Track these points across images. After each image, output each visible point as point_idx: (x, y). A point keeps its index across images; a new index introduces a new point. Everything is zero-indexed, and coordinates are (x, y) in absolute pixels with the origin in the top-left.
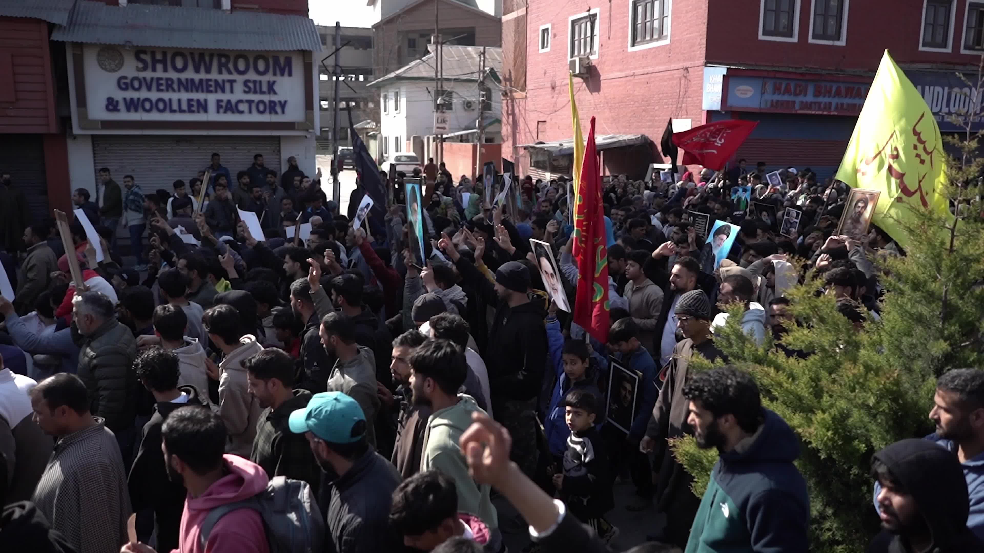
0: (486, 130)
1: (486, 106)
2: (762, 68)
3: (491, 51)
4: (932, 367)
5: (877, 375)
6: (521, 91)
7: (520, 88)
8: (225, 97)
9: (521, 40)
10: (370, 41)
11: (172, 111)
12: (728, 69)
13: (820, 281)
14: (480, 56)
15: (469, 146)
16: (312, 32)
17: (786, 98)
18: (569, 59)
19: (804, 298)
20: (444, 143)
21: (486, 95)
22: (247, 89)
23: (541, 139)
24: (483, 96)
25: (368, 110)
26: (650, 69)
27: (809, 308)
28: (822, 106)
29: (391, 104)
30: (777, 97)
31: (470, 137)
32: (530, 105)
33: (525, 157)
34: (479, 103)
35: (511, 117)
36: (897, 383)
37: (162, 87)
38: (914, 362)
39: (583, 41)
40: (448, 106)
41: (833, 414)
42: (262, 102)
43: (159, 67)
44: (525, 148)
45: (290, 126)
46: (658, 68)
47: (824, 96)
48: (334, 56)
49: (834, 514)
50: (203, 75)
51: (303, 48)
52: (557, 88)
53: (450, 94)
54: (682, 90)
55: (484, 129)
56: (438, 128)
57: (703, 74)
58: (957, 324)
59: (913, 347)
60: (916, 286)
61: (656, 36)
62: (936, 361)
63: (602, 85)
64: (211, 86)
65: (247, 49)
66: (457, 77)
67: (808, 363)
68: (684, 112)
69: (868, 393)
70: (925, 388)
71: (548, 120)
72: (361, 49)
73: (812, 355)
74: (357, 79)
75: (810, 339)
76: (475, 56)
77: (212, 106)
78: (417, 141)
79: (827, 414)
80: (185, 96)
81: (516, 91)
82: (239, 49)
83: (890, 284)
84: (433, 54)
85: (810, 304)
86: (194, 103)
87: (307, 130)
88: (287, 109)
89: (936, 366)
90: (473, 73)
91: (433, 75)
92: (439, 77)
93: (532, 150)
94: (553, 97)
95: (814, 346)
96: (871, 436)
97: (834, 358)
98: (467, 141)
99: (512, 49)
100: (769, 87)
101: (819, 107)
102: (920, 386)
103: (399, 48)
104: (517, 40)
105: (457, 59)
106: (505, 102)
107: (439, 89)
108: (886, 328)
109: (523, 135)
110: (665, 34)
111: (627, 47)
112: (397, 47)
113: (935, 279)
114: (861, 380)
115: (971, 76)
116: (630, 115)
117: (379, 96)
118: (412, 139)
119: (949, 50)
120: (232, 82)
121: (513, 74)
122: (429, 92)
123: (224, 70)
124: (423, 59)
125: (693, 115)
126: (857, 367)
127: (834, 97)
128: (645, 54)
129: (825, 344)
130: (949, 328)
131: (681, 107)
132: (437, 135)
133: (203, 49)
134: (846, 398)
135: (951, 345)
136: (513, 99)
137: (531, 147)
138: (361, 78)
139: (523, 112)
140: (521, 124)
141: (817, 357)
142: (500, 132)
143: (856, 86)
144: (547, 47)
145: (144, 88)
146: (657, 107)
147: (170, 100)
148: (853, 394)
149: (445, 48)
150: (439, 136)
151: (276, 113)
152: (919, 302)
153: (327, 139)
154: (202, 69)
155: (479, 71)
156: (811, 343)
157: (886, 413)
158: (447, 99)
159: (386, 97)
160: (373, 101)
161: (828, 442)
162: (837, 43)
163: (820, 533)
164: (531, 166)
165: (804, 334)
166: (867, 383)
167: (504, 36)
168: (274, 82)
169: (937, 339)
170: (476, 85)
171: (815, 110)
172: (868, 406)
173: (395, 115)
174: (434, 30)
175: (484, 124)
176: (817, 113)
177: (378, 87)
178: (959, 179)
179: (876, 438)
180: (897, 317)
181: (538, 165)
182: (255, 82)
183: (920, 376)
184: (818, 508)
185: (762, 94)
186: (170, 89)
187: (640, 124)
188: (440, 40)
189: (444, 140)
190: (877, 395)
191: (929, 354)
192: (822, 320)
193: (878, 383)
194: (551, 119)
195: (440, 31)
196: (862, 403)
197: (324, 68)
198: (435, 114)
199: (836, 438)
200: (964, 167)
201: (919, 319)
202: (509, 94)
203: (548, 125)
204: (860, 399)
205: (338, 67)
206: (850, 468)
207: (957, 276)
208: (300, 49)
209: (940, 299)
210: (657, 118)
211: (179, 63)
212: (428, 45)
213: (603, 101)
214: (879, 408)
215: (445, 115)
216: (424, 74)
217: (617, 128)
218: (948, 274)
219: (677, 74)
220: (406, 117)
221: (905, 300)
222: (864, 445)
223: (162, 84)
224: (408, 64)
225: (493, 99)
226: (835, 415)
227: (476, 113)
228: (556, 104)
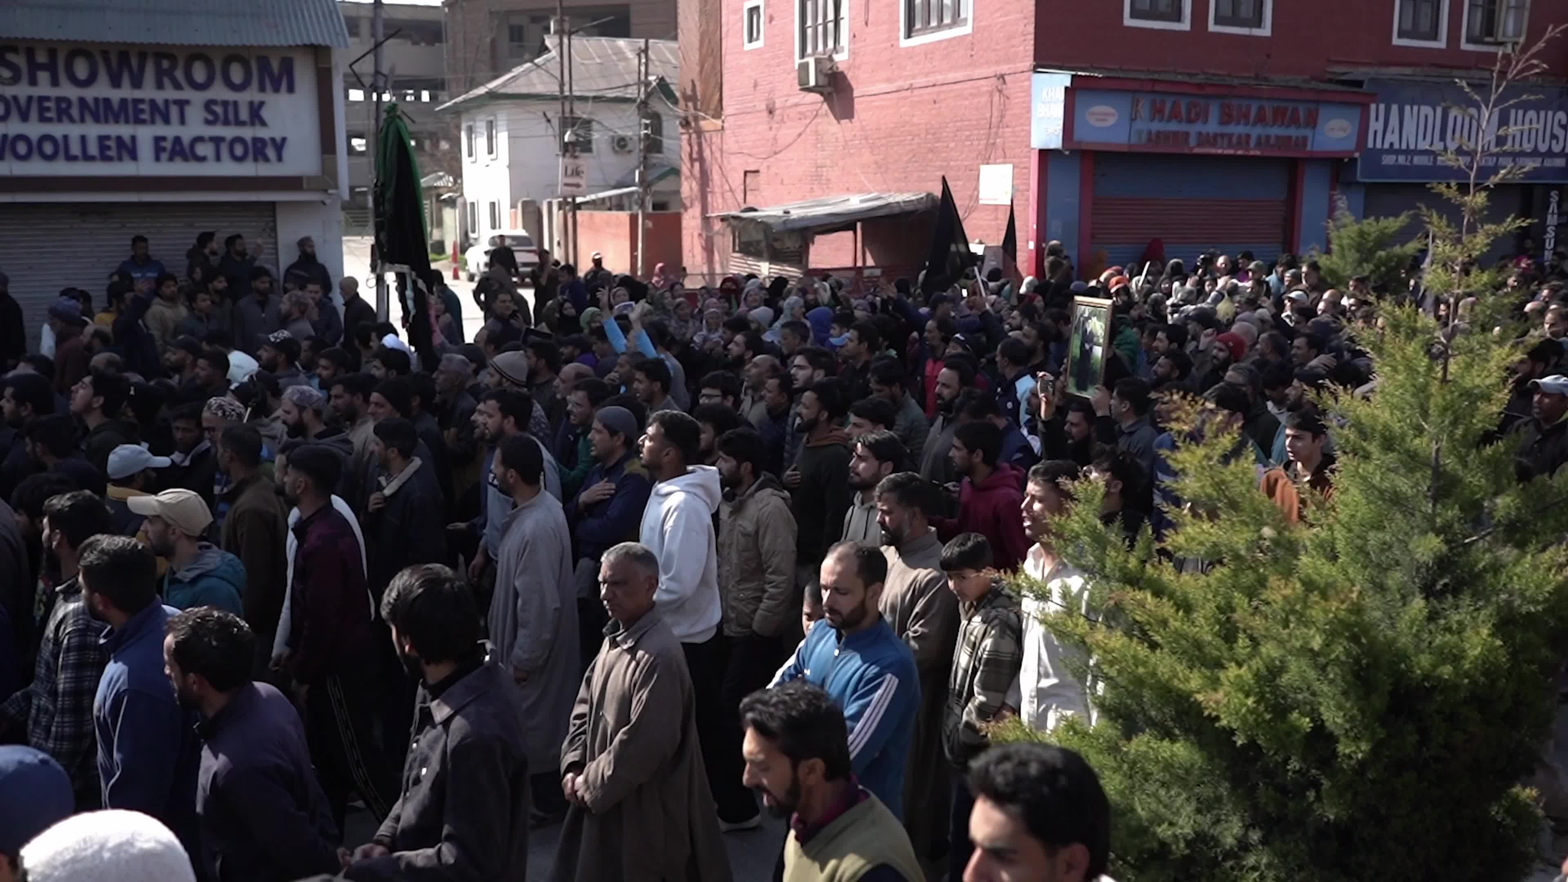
0: (654, 188)
1: (653, 145)
2: (1130, 75)
3: (660, 47)
4: (1417, 580)
5: (1324, 596)
6: (713, 117)
7: (711, 112)
8: (170, 131)
9: (712, 28)
10: (440, 28)
11: (70, 158)
12: (1073, 76)
13: (1229, 437)
14: (639, 55)
15: (624, 216)
16: (331, 12)
17: (1173, 126)
18: (797, 61)
19: (1203, 468)
20: (578, 213)
21: (652, 124)
22: (210, 118)
23: (750, 204)
24: (646, 127)
25: (439, 155)
26: (939, 78)
27: (1211, 485)
28: (1234, 140)
29: (481, 143)
30: (1157, 126)
31: (626, 202)
32: (730, 143)
33: (723, 235)
34: (640, 140)
35: (697, 165)
36: (1357, 609)
37: (48, 115)
38: (1389, 573)
39: (820, 28)
40: (584, 146)
41: (1254, 667)
42: (239, 140)
43: (43, 77)
44: (723, 219)
45: (293, 183)
46: (952, 76)
47: (1238, 123)
48: (370, 58)
49: (1264, 841)
50: (127, 92)
51: (314, 41)
52: (777, 112)
53: (587, 124)
54: (996, 113)
55: (649, 185)
56: (566, 185)
57: (1030, 87)
58: (1457, 506)
59: (1386, 547)
60: (1389, 443)
61: (947, 20)
62: (1423, 570)
63: (856, 106)
64: (142, 111)
65: (209, 43)
66: (600, 94)
67: (1212, 580)
68: (1000, 151)
69: (1310, 629)
70: (1407, 617)
71: (763, 170)
72: (423, 44)
73: (1218, 566)
74: (418, 98)
75: (1214, 539)
76: (631, 55)
77: (145, 149)
78: (531, 208)
79: (1245, 668)
80: (93, 130)
81: (704, 119)
82: (193, 43)
83: (1347, 440)
84: (554, 53)
85: (1212, 478)
86: (112, 143)
87: (326, 191)
88: (286, 153)
89: (1424, 578)
90: (627, 86)
91: (555, 89)
92: (567, 93)
93: (734, 222)
94: (771, 128)
95: (1220, 552)
96: (1320, 704)
97: (1255, 570)
98: (620, 208)
99: (696, 44)
100: (1144, 109)
101: (1230, 141)
102: (1398, 614)
103: (493, 42)
104: (704, 27)
105: (598, 61)
106: (685, 137)
107: (567, 115)
108: (1341, 517)
109: (718, 195)
110: (963, 16)
111: (898, 39)
112: (488, 40)
113: (1419, 431)
114: (1298, 607)
115: (1481, 87)
116: (905, 159)
117: (459, 129)
118: (520, 206)
119: (1441, 44)
120: (182, 104)
121: (698, 88)
122: (549, 121)
123: (166, 81)
124: (536, 61)
125: (1014, 157)
126: (1290, 585)
127: (1254, 125)
128: (928, 51)
129: (1240, 546)
130: (1444, 512)
131: (994, 144)
132: (565, 198)
133: (125, 44)
134: (1275, 639)
135: (1447, 542)
136: (699, 133)
137: (734, 217)
138: (425, 96)
139: (718, 154)
140: (716, 176)
141: (1225, 570)
142: (678, 192)
143: (1290, 106)
144: (758, 39)
145: (15, 115)
146: (952, 145)
147: (66, 138)
148: (1287, 631)
149: (576, 41)
150: (570, 200)
151: (267, 159)
152: (1395, 471)
153: (364, 207)
154: (126, 80)
155: (639, 83)
156: (1215, 545)
157: (1343, 663)
158: (581, 132)
159: (470, 130)
160: (447, 138)
161: (1248, 716)
162: (1256, 32)
163: (1239, 874)
164: (734, 251)
165: (1203, 531)
166: (1308, 612)
167: (681, 19)
168: (262, 104)
169: (1424, 533)
170: (634, 107)
171: (1222, 147)
172: (1311, 650)
173: (489, 162)
174: (555, 9)
175: (650, 178)
176: (1226, 152)
177: (457, 112)
178: (1456, 258)
179: (1328, 707)
180: (1359, 497)
181: (747, 249)
182: (225, 104)
183: (1398, 596)
184: (1235, 831)
185: (1133, 120)
186: (65, 118)
187: (924, 174)
188: (567, 26)
189: (578, 207)
190: (1325, 631)
191: (1412, 559)
192: (1233, 505)
193: (1326, 612)
194: (768, 167)
195: (565, 11)
196: (1302, 647)
197: (354, 79)
198: (561, 159)
199: (1262, 708)
200: (1464, 238)
201: (1396, 500)
202: (693, 124)
203: (762, 177)
204: (1297, 640)
205: (380, 76)
206: (1286, 761)
207: (1454, 423)
208: (307, 42)
209: (1427, 465)
210: (952, 163)
211: (81, 69)
212: (546, 37)
213: (858, 134)
214: (1329, 655)
215: (579, 162)
216: (540, 89)
217: (885, 182)
218: (1440, 421)
219: (986, 86)
220: (509, 166)
221: (1371, 468)
222: (1308, 720)
223: (48, 109)
224: (509, 70)
225: (665, 132)
226: (1258, 669)
227: (634, 159)
228: (775, 139)
